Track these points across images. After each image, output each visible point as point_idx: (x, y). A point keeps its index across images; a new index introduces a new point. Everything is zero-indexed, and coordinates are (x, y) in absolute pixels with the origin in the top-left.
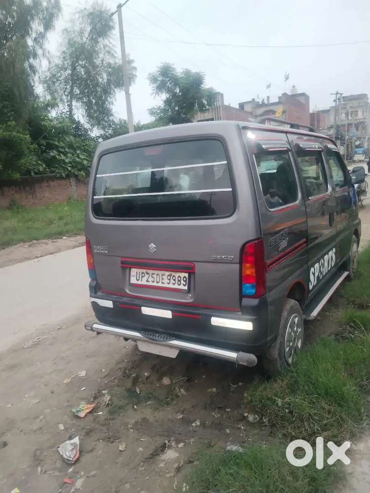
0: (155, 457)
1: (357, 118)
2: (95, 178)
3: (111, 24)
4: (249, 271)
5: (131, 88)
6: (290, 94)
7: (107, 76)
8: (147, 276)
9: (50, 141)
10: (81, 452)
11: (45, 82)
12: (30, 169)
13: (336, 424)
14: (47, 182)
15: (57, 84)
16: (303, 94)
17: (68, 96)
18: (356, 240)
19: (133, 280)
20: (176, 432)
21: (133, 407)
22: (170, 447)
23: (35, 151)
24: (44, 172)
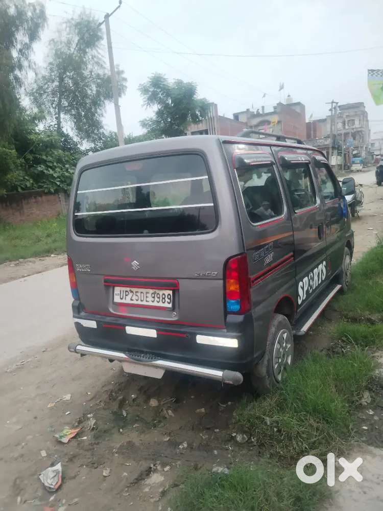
0: (140, 481)
1: (354, 127)
2: (76, 194)
3: (99, 34)
4: (233, 287)
5: (120, 99)
6: (285, 104)
7: (96, 87)
8: (131, 295)
9: (37, 156)
10: (63, 478)
11: (32, 94)
12: (17, 185)
13: (324, 441)
14: (35, 197)
15: (44, 96)
16: (299, 104)
17: (56, 108)
18: (349, 252)
19: (117, 299)
20: (162, 455)
21: (119, 431)
22: (156, 471)
23: (21, 166)
24: (31, 188)
